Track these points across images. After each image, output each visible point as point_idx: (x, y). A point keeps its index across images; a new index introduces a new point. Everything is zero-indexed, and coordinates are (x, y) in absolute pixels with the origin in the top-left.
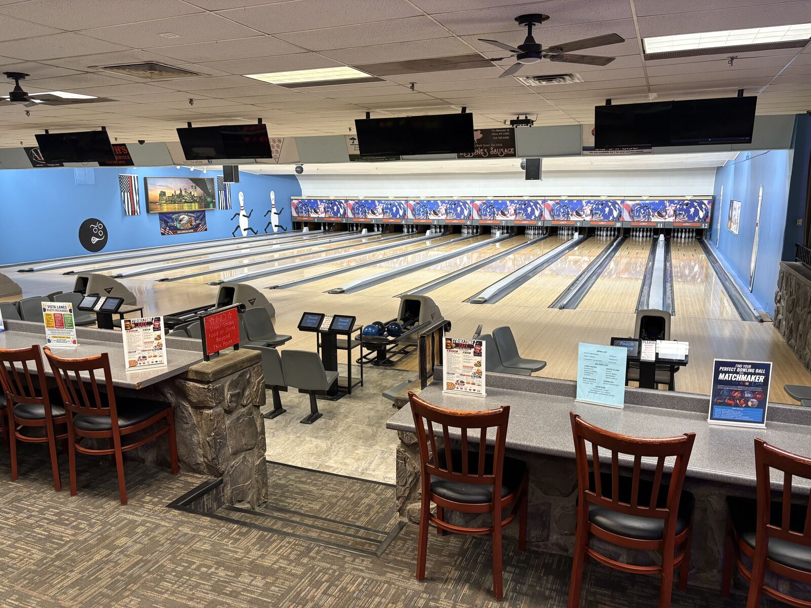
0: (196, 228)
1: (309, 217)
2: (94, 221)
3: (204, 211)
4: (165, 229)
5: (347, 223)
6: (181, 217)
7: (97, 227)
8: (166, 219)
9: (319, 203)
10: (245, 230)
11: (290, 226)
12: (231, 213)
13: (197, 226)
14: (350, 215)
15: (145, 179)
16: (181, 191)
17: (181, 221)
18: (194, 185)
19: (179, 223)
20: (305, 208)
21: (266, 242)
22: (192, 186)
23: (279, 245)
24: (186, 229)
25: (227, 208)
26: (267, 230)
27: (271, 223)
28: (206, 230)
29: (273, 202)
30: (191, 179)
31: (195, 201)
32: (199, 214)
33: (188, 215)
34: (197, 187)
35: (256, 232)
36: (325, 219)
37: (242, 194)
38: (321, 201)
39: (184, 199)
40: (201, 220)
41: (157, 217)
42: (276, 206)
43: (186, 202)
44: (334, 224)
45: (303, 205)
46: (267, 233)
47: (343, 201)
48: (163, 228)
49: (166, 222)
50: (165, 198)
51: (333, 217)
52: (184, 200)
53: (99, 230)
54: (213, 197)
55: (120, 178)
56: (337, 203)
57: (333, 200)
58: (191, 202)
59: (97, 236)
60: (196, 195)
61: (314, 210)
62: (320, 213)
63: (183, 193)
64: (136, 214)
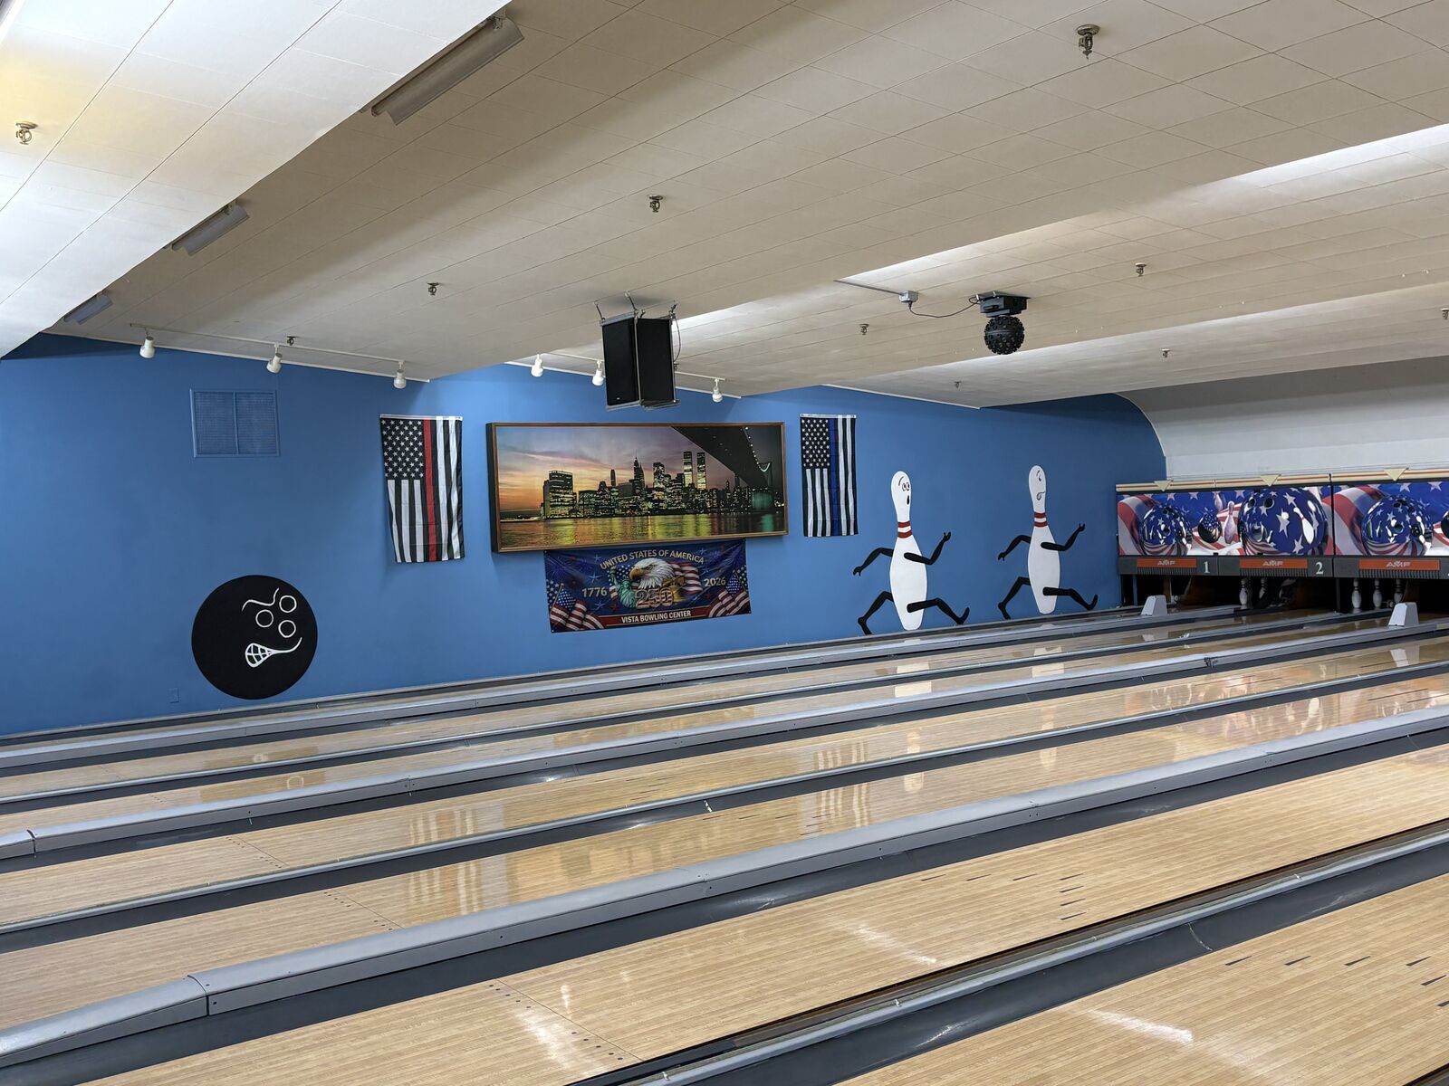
0: (699, 602)
1: (1181, 554)
2: (263, 585)
3: (741, 542)
4: (569, 611)
5: (1333, 579)
6: (641, 564)
7: (275, 609)
8: (576, 573)
9: (1219, 501)
10: (912, 608)
11: (1109, 593)
12: (854, 548)
13: (709, 596)
14: (1345, 543)
15: (490, 429)
16: (638, 471)
17: (638, 578)
18: (696, 449)
19: (630, 587)
20: (1167, 522)
21: (1005, 655)
22: (688, 455)
23: (1060, 666)
24: (661, 609)
25: (836, 530)
26: (1008, 608)
27: (1026, 581)
28: (746, 609)
29: (1039, 507)
30: (683, 429)
31: (696, 508)
32: (718, 554)
33: (669, 560)
34: (708, 457)
35: (959, 614)
36: (1244, 565)
37: (906, 480)
38: (1228, 493)
39: (648, 500)
40: (727, 575)
41: (538, 567)
42: (1050, 518)
43: (656, 511)
44: (1288, 582)
45: (1158, 514)
46: (1007, 617)
47: (1315, 491)
48: (558, 606)
49: (574, 586)
50: (568, 498)
51: (1272, 556)
52: (650, 505)
53: (280, 616)
54: (777, 491)
55: (383, 428)
56: (1291, 500)
57: (1274, 487)
58: (682, 512)
59: (271, 639)
60: (701, 485)
61: (1202, 530)
62: (1221, 541)
63: (649, 478)
64: (445, 558)
